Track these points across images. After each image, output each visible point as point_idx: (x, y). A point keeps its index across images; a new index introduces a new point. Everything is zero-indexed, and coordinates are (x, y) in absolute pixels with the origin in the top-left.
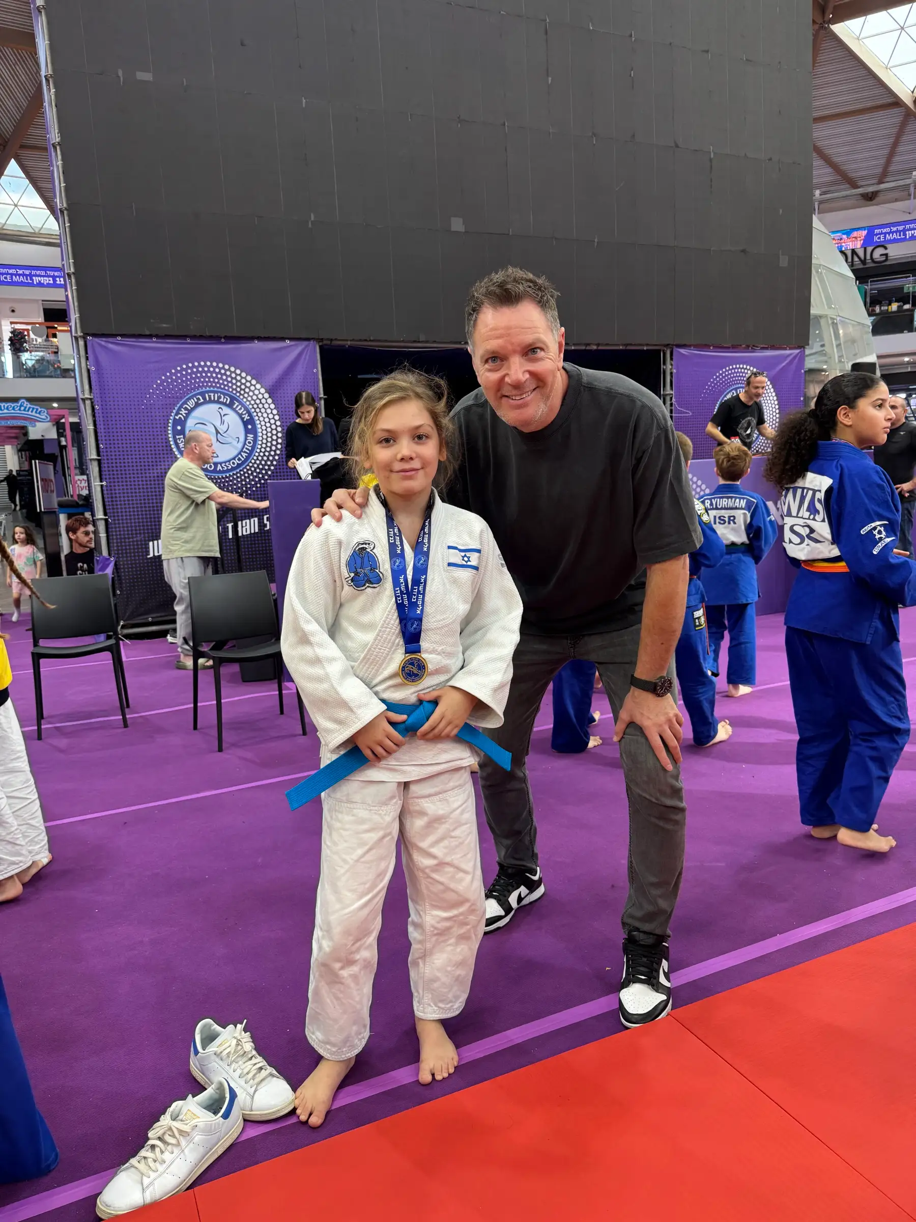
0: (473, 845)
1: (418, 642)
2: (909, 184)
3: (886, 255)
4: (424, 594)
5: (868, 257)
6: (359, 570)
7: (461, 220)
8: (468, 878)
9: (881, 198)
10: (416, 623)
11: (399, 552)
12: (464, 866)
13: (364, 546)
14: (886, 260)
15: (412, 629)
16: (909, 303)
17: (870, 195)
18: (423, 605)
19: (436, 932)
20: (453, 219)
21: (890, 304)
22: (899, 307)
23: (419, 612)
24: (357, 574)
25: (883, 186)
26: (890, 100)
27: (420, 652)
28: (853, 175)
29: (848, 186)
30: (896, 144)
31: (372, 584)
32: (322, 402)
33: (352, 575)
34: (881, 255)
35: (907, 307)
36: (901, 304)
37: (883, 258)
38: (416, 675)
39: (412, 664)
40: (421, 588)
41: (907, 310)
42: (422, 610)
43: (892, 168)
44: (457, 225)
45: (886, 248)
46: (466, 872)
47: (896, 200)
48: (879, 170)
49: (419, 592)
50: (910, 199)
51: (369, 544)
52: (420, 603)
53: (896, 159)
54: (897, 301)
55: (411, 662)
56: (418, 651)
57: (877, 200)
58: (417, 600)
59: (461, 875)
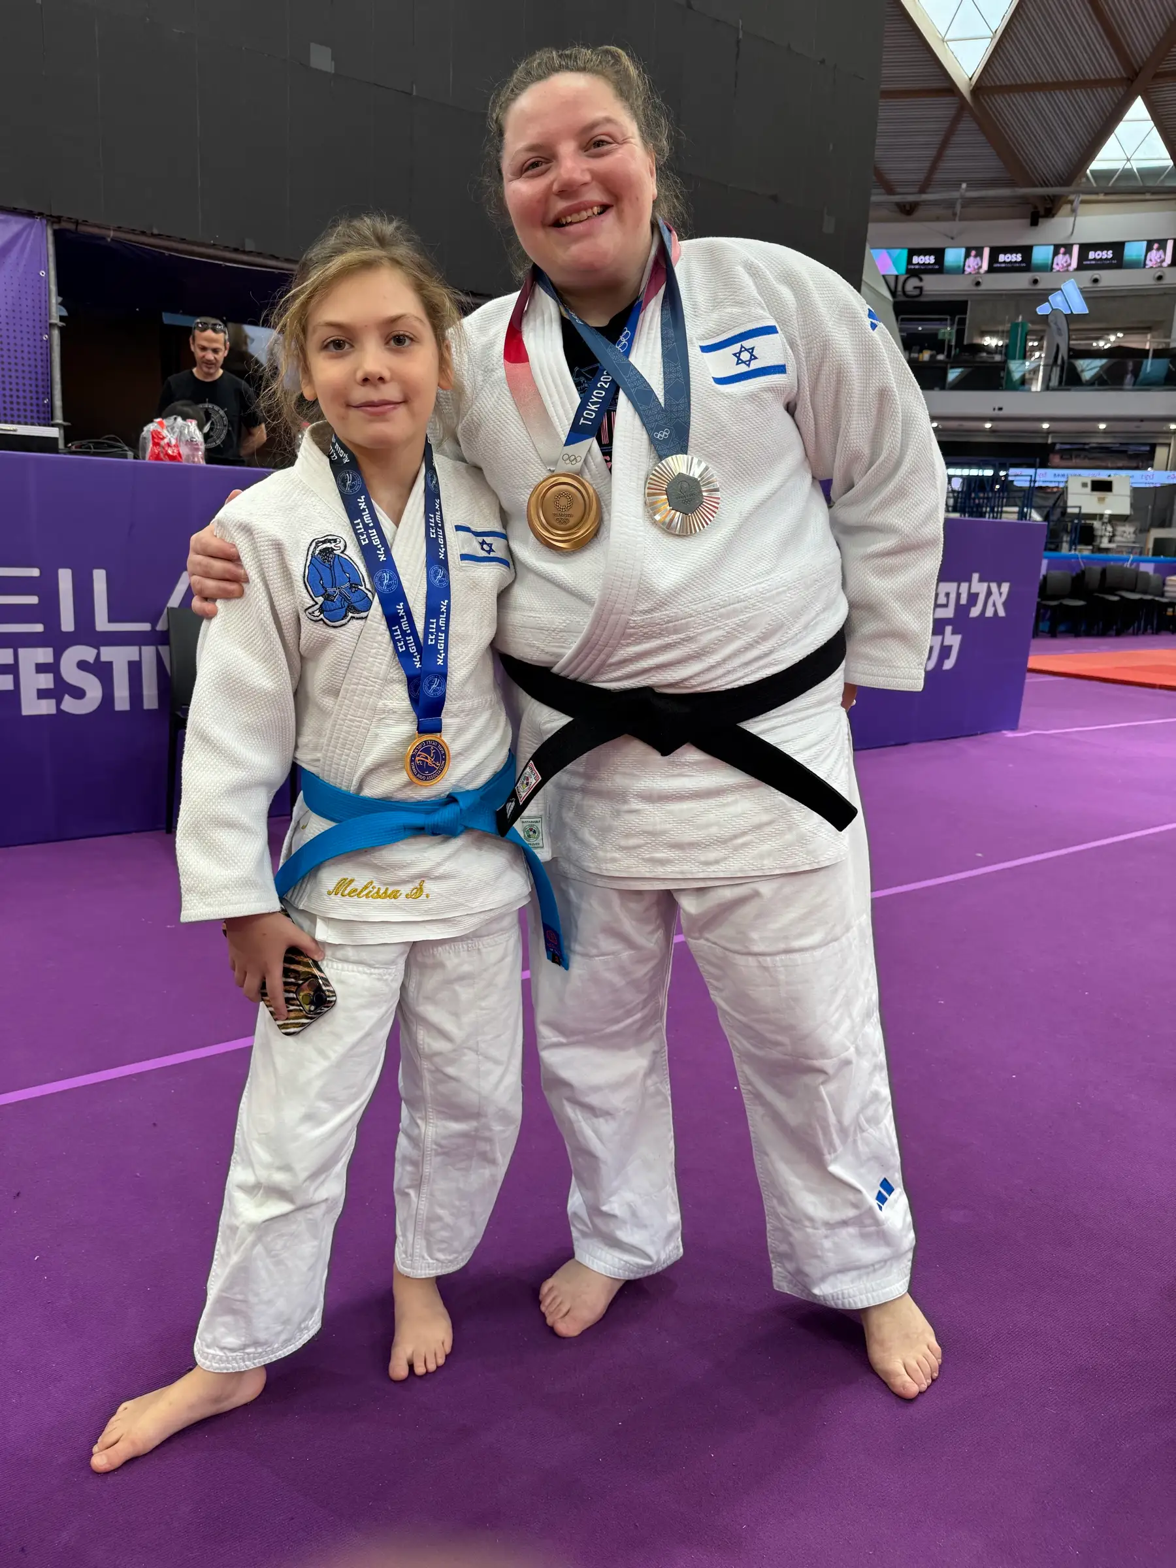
0: (511, 1021)
1: (440, 716)
2: (957, 199)
3: (921, 288)
4: (446, 632)
5: (900, 288)
6: (330, 590)
7: (328, 51)
8: (499, 1071)
9: (920, 213)
10: (437, 681)
11: (382, 558)
12: (493, 1052)
13: (328, 545)
14: (920, 295)
15: (431, 691)
16: (943, 353)
17: (908, 208)
18: (446, 650)
19: (440, 1150)
20: (314, 48)
21: (921, 351)
22: (932, 357)
23: (440, 662)
24: (328, 597)
25: (924, 197)
26: (945, 85)
27: (440, 731)
28: (892, 177)
29: (883, 191)
30: (944, 144)
31: (359, 612)
32: (56, 333)
33: (320, 600)
34: (915, 288)
35: (941, 357)
36: (934, 352)
37: (917, 292)
38: (431, 769)
39: (427, 751)
40: (442, 622)
41: (940, 361)
42: (445, 660)
43: (938, 176)
44: (321, 59)
45: (921, 280)
46: (497, 1062)
47: (938, 219)
48: (921, 177)
49: (438, 628)
50: (954, 220)
51: (335, 541)
52: (441, 647)
53: (943, 165)
54: (929, 348)
55: (426, 748)
56: (438, 729)
57: (916, 214)
58: (436, 643)
59: (489, 1066)
